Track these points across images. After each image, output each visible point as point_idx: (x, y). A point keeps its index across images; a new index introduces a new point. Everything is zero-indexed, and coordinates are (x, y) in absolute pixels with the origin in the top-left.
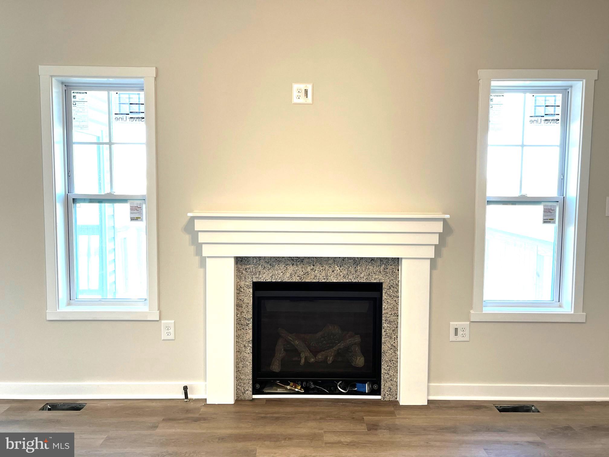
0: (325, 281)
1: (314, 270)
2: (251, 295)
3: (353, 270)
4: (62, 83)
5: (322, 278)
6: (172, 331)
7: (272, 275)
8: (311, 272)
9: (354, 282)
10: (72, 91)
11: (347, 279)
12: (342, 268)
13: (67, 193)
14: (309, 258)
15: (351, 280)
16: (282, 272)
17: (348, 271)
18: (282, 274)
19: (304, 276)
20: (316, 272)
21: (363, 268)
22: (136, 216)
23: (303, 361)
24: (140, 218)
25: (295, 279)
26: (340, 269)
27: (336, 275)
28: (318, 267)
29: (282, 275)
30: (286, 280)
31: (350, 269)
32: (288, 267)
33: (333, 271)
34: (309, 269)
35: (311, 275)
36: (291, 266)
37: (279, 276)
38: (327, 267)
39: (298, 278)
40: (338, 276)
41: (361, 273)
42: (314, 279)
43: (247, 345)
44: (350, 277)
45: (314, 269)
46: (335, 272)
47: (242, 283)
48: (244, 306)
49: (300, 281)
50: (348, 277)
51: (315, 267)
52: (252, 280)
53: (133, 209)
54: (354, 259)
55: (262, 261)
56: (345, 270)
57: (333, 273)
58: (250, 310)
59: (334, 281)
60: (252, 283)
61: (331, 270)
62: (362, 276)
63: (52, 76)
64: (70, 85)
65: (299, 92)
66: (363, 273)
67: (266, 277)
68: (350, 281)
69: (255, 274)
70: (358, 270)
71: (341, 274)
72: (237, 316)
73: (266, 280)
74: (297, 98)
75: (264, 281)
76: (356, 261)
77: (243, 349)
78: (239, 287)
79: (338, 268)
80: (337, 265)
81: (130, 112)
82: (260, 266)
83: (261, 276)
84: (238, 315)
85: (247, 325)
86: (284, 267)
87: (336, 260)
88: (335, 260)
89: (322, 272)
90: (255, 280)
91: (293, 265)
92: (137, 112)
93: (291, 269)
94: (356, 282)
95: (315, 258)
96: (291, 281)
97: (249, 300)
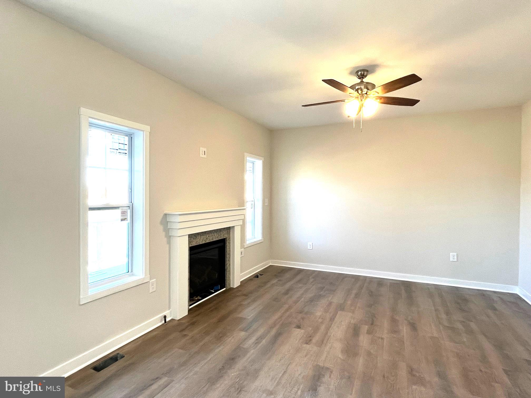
6: (155, 285)
7: (196, 242)
22: (124, 218)
24: (126, 219)
29: (199, 241)
53: (123, 213)
65: (202, 152)
74: (202, 155)
81: (119, 149)
82: (192, 238)
92: (123, 149)
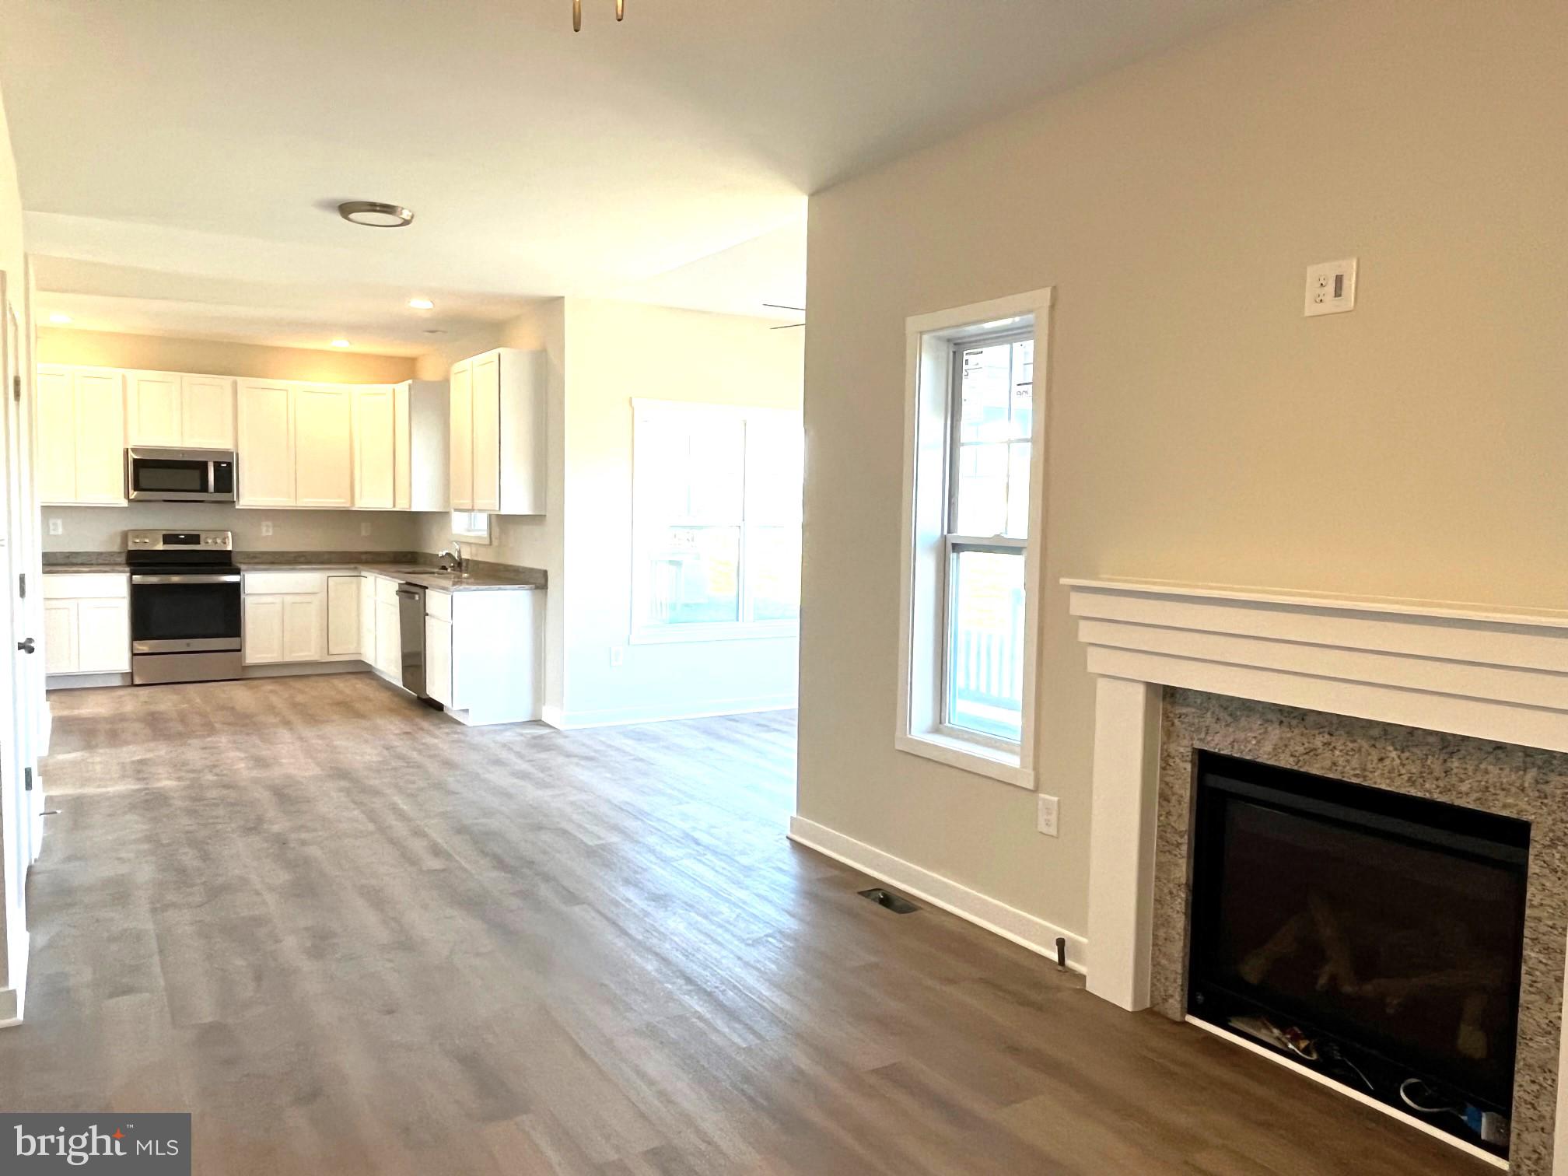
0: (1357, 782)
1: (1331, 747)
2: (1189, 780)
3: (1438, 769)
4: (949, 340)
5: (1352, 772)
6: (1054, 818)
7: (1233, 742)
8: (1324, 750)
9: (1439, 800)
10: (965, 352)
11: (1419, 787)
12: (1407, 754)
13: (945, 532)
14: (1320, 713)
15: (1430, 793)
16: (1255, 737)
17: (1423, 766)
18: (1254, 742)
19: (1306, 757)
20: (1337, 753)
21: (1468, 766)
23: (1323, 981)
25: (1285, 762)
26: (1399, 757)
27: (1389, 772)
28: (1342, 742)
29: (1255, 745)
30: (1264, 759)
31: (1429, 762)
32: (1270, 729)
33: (1381, 760)
34: (1318, 742)
35: (1324, 759)
36: (1276, 725)
37: (1250, 747)
38: (1365, 745)
39: (1292, 759)
40: (1393, 775)
41: (1462, 781)
42: (1330, 769)
43: (1174, 891)
44: (1427, 786)
45: (1330, 744)
46: (1387, 762)
47: (1173, 748)
48: (1174, 799)
49: (1296, 768)
50: (1422, 785)
51: (1334, 738)
52: (1191, 742)
54: (1443, 737)
55: (1214, 702)
56: (1413, 761)
57: (1380, 765)
58: (1184, 812)
59: (1384, 787)
60: (1189, 749)
61: (1375, 755)
62: (1464, 787)
63: (922, 333)
64: (964, 340)
65: (1322, 284)
66: (1467, 782)
67: (1220, 743)
68: (1428, 796)
69: (1198, 730)
70: (1452, 769)
71: (1403, 771)
72: (1159, 819)
73: (1219, 750)
74: (1317, 302)
75: (1216, 750)
76: (1450, 744)
77: (1168, 898)
78: (1165, 754)
79: (1394, 754)
80: (1393, 744)
82: (1209, 714)
83: (1209, 738)
84: (1162, 818)
85: (1178, 845)
86: (1261, 727)
87: (1389, 730)
88: (1387, 732)
89: (1353, 755)
90: (1198, 745)
91: (1281, 722)
93: (1275, 733)
94: (1444, 803)
95: (1336, 718)
96: (1275, 764)
97: (1184, 789)
